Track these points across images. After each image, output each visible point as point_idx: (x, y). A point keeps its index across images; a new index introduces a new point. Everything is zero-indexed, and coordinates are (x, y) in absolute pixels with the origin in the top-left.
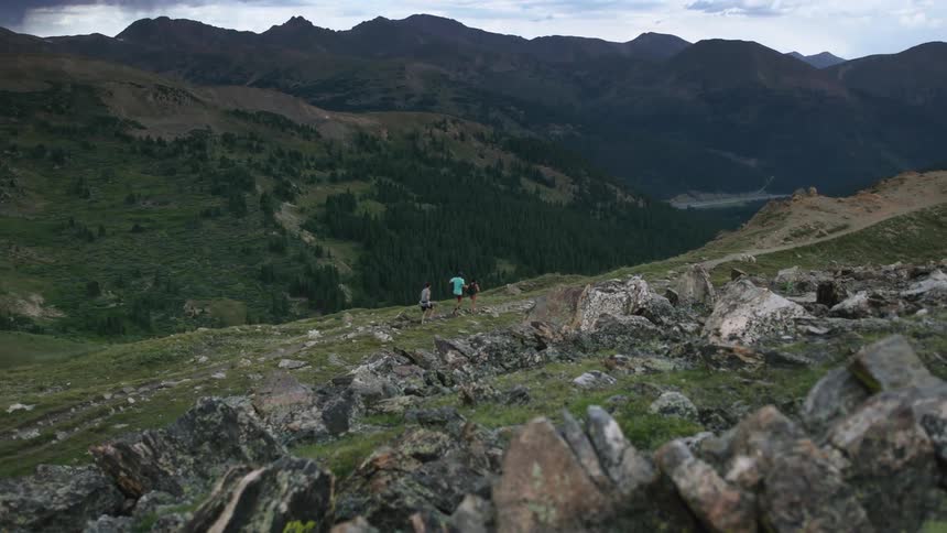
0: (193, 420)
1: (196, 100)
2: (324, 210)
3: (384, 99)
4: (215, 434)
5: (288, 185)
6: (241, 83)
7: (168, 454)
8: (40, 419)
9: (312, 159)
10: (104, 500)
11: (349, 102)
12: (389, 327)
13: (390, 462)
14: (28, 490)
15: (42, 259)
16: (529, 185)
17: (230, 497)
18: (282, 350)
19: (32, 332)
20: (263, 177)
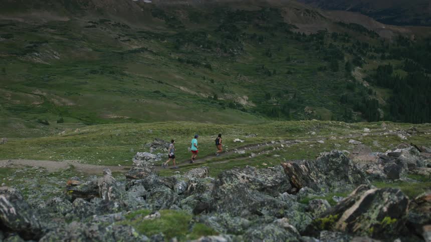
0: (328, 160)
1: (321, 16)
2: (375, 72)
3: (415, 19)
4: (337, 168)
5: (360, 59)
6: (343, 9)
7: (315, 172)
8: (246, 146)
9: (374, 47)
10: (286, 185)
11: (396, 20)
12: (405, 132)
14: (256, 175)
15: (249, 81)
17: (359, 198)
18: (351, 135)
19: (242, 110)
20: (348, 54)
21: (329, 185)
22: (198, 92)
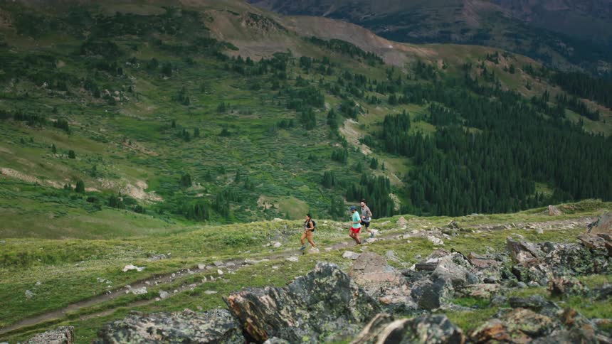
0: (311, 281)
1: (280, 27)
2: (381, 128)
3: (442, 32)
4: (330, 295)
5: (352, 104)
6: (319, 14)
7: (289, 308)
8: (148, 279)
9: (375, 83)
10: (235, 340)
11: (411, 34)
12: (440, 232)
13: (502, 334)
14: (177, 323)
15: (148, 153)
16: (572, 117)
18: (347, 243)
19: (136, 211)
20: (332, 96)
21: (317, 330)
22: (42, 178)
